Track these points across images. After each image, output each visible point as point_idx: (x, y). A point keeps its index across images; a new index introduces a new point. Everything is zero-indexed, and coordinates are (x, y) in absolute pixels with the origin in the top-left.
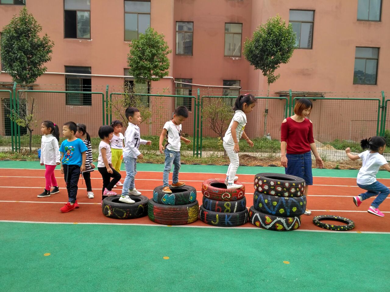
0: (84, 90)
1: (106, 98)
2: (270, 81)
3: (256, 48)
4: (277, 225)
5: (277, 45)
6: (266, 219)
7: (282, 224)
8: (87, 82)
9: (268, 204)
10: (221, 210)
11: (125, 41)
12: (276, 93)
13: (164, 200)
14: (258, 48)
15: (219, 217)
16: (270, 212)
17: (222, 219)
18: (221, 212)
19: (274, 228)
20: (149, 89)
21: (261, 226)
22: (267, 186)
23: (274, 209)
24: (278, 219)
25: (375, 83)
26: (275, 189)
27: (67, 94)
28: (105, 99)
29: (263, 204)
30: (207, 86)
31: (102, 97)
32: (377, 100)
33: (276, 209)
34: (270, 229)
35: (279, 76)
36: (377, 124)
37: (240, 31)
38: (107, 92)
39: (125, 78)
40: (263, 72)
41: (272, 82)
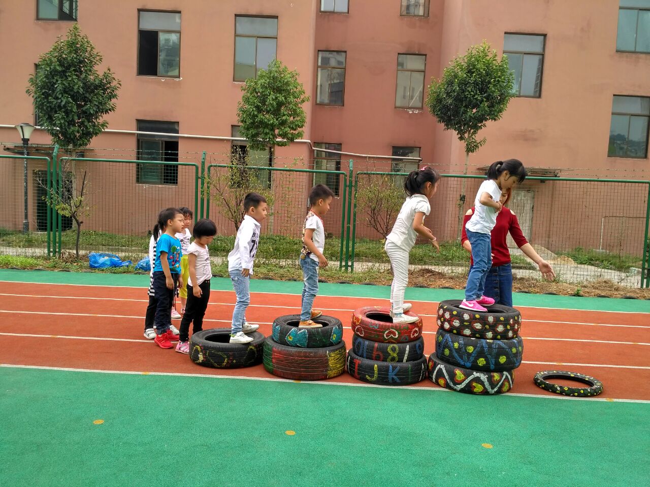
0: (166, 160)
1: (201, 173)
2: (471, 148)
3: (448, 94)
4: (474, 384)
5: (482, 91)
6: (456, 374)
7: (482, 383)
8: (172, 147)
9: (458, 350)
10: (382, 358)
11: (234, 81)
12: (479, 169)
13: (291, 338)
14: (451, 96)
15: (379, 369)
16: (462, 363)
17: (384, 373)
18: (383, 361)
19: (468, 390)
20: (270, 160)
21: (447, 386)
22: (458, 321)
23: (468, 358)
24: (476, 374)
25: (644, 156)
26: (470, 327)
27: (138, 164)
28: (200, 175)
29: (450, 350)
30: (366, 155)
31: (194, 171)
32: (646, 183)
33: (472, 359)
34: (462, 391)
35: (484, 142)
36: (645, 222)
37: (422, 67)
38: (203, 163)
39: (233, 140)
40: (458, 134)
41: (472, 151)
